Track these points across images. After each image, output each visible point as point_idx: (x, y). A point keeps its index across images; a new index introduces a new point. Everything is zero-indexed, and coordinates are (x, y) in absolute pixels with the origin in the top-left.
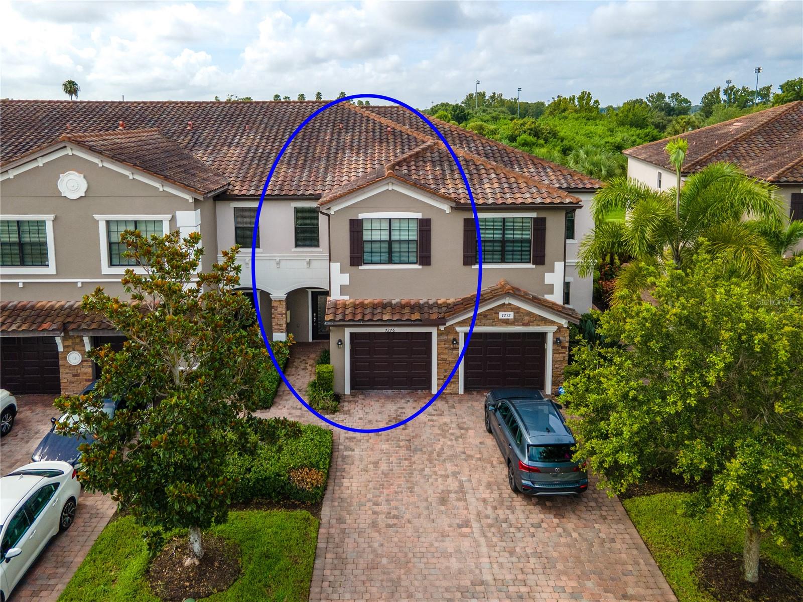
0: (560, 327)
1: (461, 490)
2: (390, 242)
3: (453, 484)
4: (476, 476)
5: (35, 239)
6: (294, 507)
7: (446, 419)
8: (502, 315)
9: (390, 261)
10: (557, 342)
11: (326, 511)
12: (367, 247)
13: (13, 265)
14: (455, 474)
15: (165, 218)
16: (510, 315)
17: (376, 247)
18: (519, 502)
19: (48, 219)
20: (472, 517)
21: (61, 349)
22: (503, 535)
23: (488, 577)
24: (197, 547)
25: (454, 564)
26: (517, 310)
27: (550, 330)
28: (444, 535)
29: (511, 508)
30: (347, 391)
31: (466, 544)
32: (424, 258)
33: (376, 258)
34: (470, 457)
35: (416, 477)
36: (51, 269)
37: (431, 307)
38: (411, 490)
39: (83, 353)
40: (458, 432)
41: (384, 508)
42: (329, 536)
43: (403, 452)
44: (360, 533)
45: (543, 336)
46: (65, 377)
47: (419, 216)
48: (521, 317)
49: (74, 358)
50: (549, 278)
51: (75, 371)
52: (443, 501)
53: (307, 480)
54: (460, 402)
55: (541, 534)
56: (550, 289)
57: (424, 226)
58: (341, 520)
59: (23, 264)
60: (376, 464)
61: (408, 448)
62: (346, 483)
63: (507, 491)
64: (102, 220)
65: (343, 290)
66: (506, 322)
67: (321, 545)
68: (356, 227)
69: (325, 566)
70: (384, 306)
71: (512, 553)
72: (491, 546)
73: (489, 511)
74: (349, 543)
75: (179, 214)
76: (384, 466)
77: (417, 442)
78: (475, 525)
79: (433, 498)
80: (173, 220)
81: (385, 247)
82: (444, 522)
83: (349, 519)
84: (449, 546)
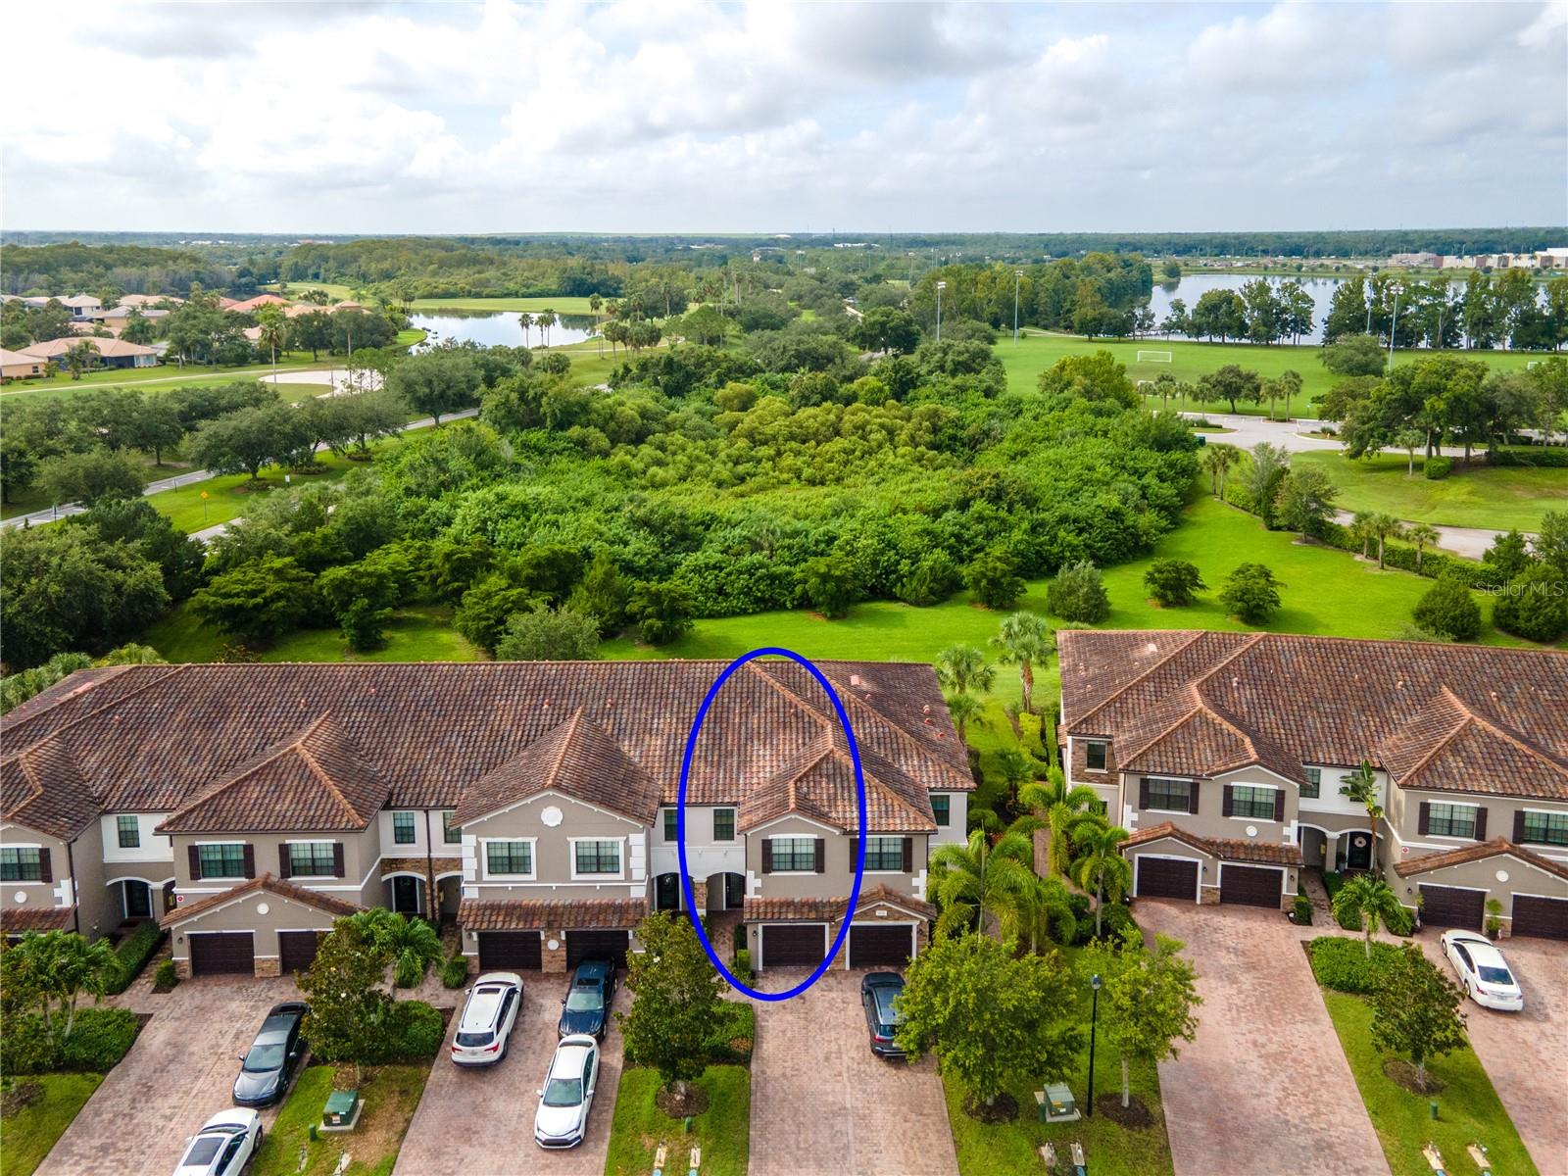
0: (922, 922)
1: (839, 1052)
2: (793, 855)
3: (834, 1047)
4: (850, 1041)
5: (521, 853)
6: (734, 1064)
7: (834, 995)
8: (879, 913)
9: (793, 869)
10: (920, 932)
11: (753, 1067)
12: (775, 858)
13: (503, 873)
14: (836, 1039)
15: (621, 840)
16: (884, 913)
17: (782, 859)
18: (874, 1059)
19: (533, 841)
20: (844, 1070)
21: (543, 938)
22: (861, 1081)
23: (849, 1106)
24: (683, 1090)
25: (831, 1099)
26: (889, 910)
27: (915, 924)
28: (826, 1081)
29: (869, 1064)
30: (761, 968)
31: (838, 1087)
32: (819, 867)
33: (782, 866)
34: (847, 1026)
35: (811, 1042)
36: (533, 876)
37: (824, 905)
38: (807, 1051)
39: (560, 941)
40: (841, 1006)
41: (789, 1064)
42: (757, 1083)
43: (802, 1022)
44: (776, 1080)
45: (910, 928)
46: (545, 958)
47: (816, 836)
48: (892, 914)
49: (553, 945)
50: (915, 882)
51: (553, 954)
52: (827, 1059)
53: (740, 1046)
54: (846, 978)
55: (884, 1081)
56: (916, 890)
57: (820, 844)
58: (763, 1072)
59: (511, 872)
60: (784, 1032)
61: (806, 1019)
62: (765, 1046)
63: (869, 1051)
64: (572, 841)
65: (757, 891)
66: (882, 918)
67: (753, 1087)
68: (767, 845)
69: (756, 1099)
70: (789, 904)
71: (865, 1091)
72: (853, 1088)
73: (855, 1066)
74: (770, 1087)
75: (632, 836)
76: (789, 1034)
77: (812, 1015)
78: (845, 1075)
79: (821, 1057)
80: (627, 841)
81: (789, 858)
82: (826, 1073)
83: (768, 1071)
84: (828, 1088)
